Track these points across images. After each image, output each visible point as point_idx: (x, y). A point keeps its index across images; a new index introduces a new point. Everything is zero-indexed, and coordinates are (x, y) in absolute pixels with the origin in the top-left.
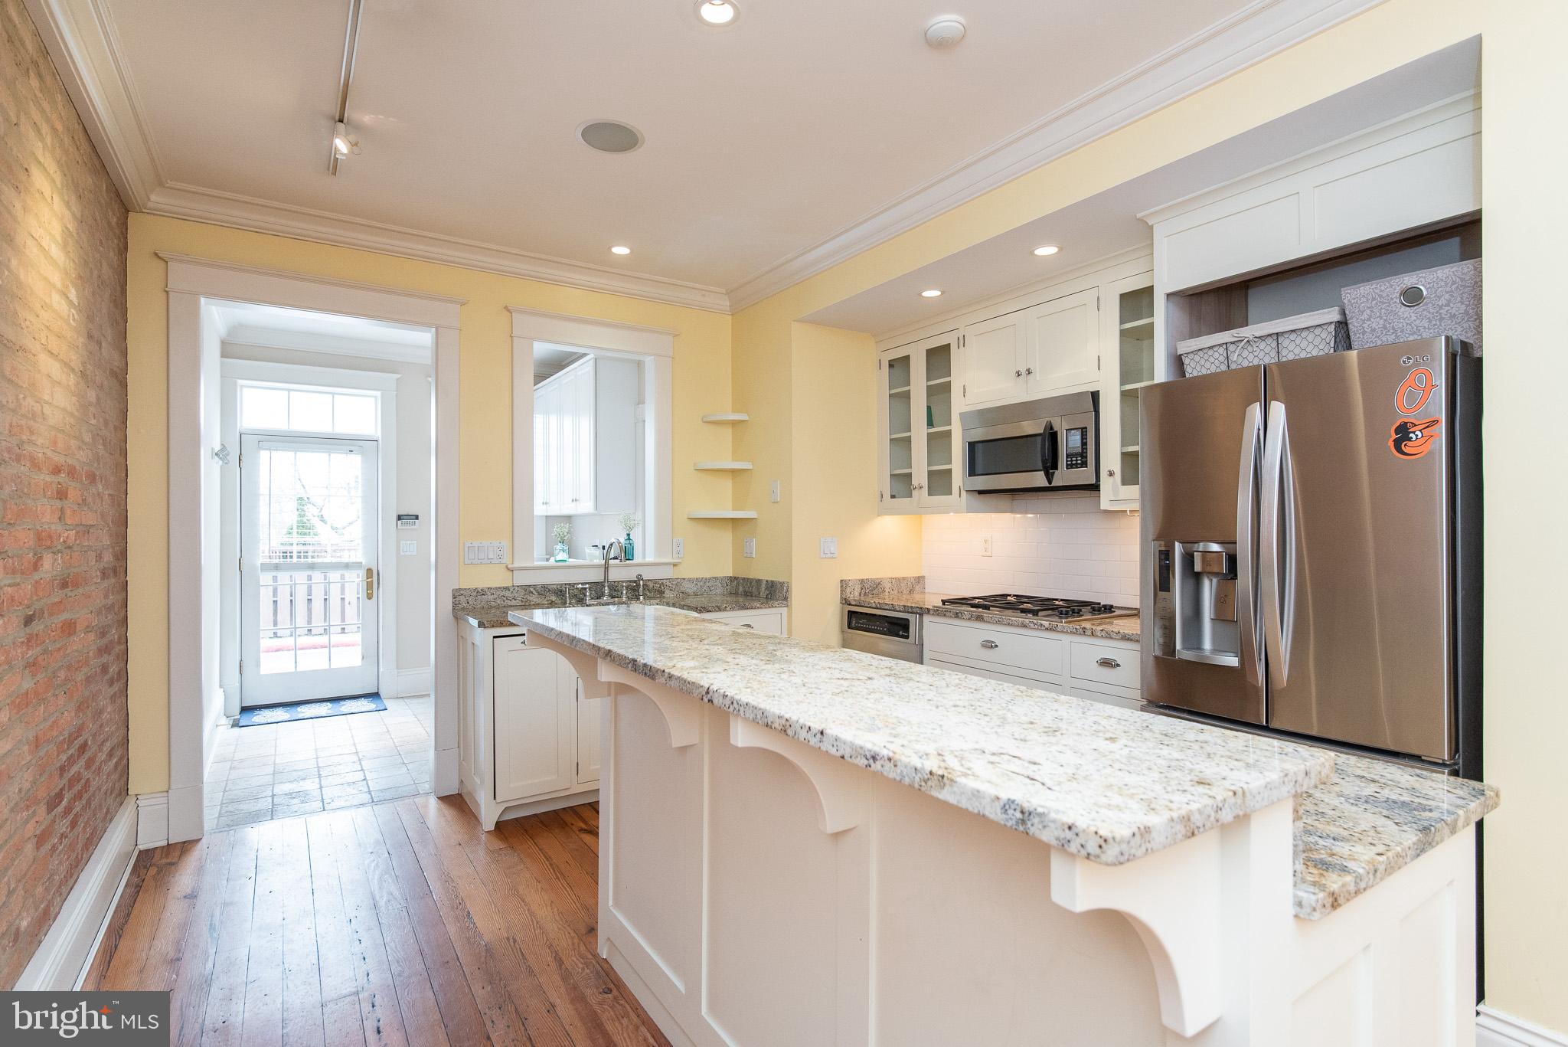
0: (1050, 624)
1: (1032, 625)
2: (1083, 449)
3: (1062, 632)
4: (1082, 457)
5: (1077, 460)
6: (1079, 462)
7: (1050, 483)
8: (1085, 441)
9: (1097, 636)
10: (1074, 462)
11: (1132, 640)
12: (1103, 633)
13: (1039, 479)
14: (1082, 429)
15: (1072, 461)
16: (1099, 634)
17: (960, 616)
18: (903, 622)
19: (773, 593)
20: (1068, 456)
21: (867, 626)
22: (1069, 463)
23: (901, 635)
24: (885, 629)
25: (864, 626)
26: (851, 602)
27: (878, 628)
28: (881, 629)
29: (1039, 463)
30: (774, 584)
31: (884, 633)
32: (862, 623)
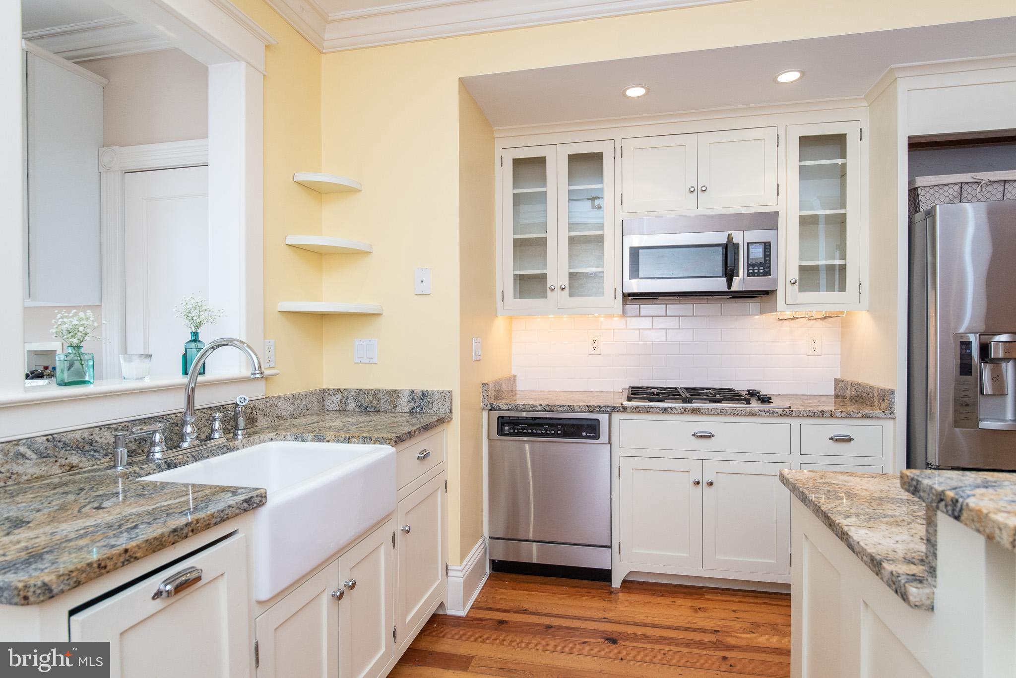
0: (783, 411)
1: (763, 413)
2: (765, 260)
3: (798, 416)
4: (767, 266)
5: (759, 269)
6: (761, 271)
7: (728, 288)
8: (768, 253)
9: (836, 417)
10: (756, 271)
11: (872, 417)
12: (843, 414)
13: (721, 283)
14: (765, 243)
15: (752, 269)
16: (838, 415)
18: (593, 423)
19: (426, 405)
20: (749, 265)
21: (530, 431)
22: (750, 271)
23: (585, 437)
24: (559, 432)
25: (525, 431)
26: (501, 407)
27: (548, 432)
28: (553, 432)
29: (720, 270)
30: (427, 394)
31: (559, 436)
32: (520, 429)
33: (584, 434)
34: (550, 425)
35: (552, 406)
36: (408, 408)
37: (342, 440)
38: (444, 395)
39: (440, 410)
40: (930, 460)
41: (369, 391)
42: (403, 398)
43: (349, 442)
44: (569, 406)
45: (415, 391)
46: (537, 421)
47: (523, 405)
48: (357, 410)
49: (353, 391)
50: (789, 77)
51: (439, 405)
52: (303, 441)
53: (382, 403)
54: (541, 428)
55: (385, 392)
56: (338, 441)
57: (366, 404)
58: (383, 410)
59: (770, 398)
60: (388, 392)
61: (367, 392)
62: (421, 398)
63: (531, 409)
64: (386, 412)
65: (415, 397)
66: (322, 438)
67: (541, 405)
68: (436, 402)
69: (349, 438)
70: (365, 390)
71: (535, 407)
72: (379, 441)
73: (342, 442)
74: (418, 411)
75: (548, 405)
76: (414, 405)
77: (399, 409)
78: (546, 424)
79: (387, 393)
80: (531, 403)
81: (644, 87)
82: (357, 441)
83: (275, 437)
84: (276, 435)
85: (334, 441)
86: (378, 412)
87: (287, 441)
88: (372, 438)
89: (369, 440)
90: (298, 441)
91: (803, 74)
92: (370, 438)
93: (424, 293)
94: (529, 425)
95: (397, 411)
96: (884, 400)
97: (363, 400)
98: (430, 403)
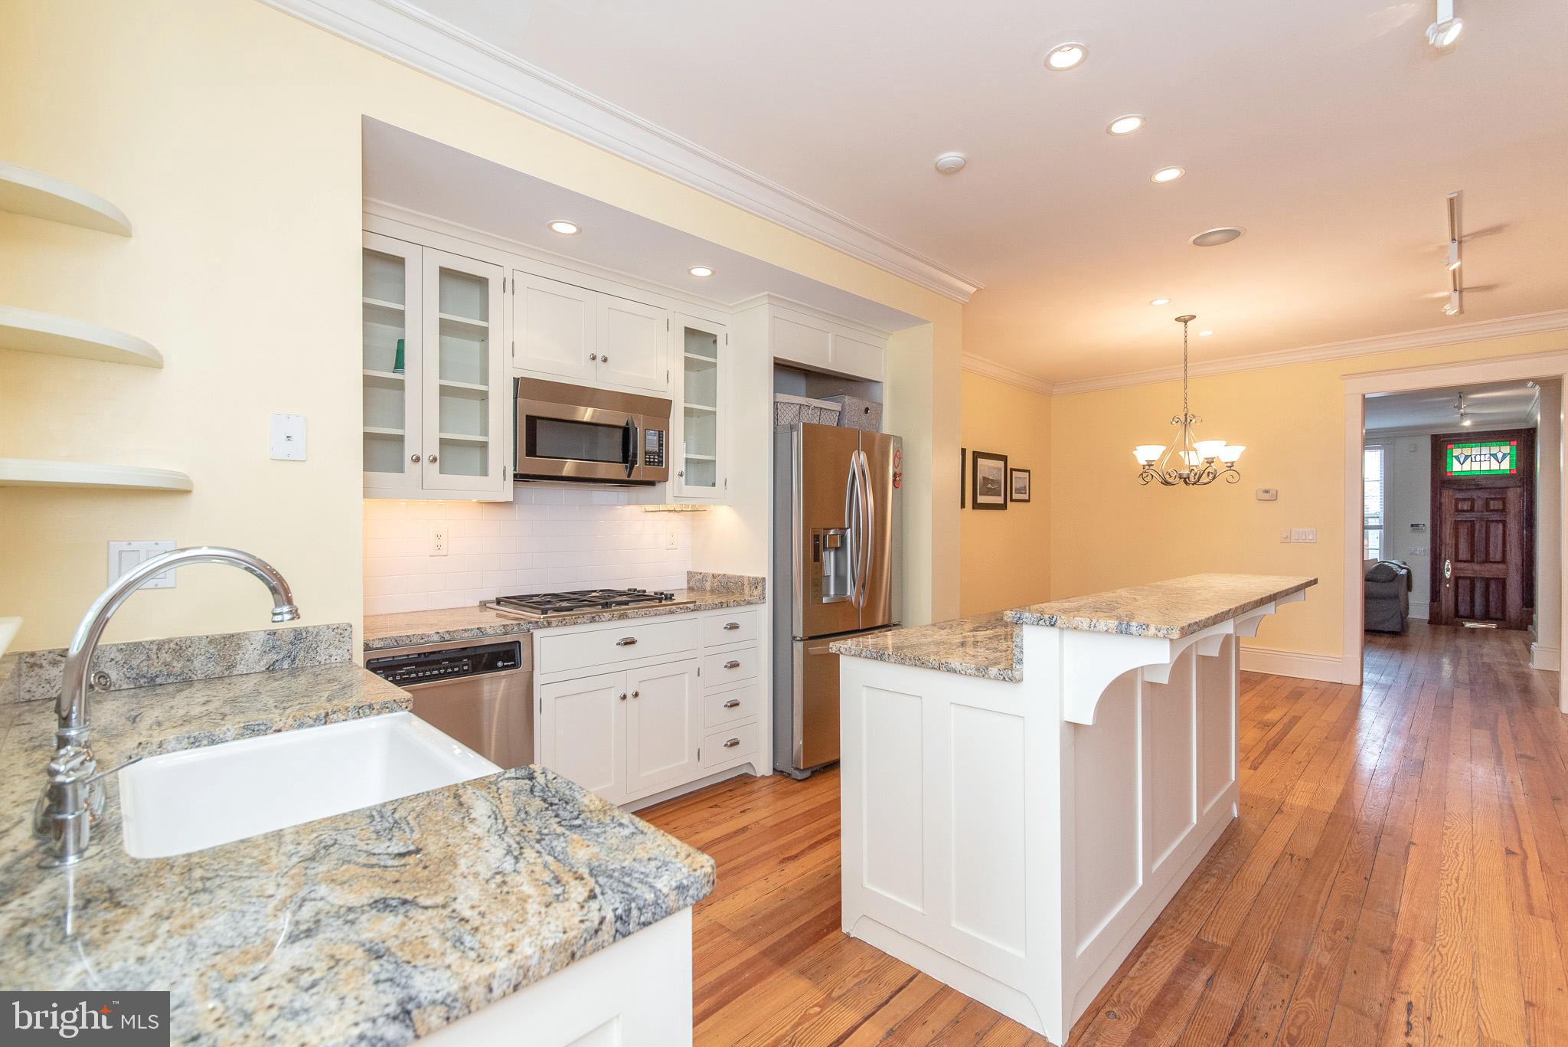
0: (694, 606)
2: (659, 449)
3: (705, 610)
4: (659, 456)
5: (654, 458)
6: (656, 460)
7: (629, 476)
8: (661, 442)
9: (730, 607)
10: (652, 460)
11: (752, 603)
12: (735, 603)
13: (618, 471)
14: (660, 431)
15: (650, 458)
16: (732, 604)
17: (597, 619)
18: (512, 647)
19: (302, 653)
20: (646, 453)
21: (421, 674)
22: (648, 460)
23: (501, 667)
24: (466, 668)
25: (413, 675)
26: (371, 645)
27: (450, 670)
28: (456, 669)
29: (619, 455)
30: (304, 634)
31: (466, 673)
32: (404, 674)
33: (500, 664)
34: (450, 660)
35: (454, 632)
36: (262, 663)
37: (311, 722)
38: (340, 631)
39: (333, 659)
40: (795, 633)
41: (160, 645)
42: (251, 648)
43: (325, 723)
44: (478, 629)
45: (280, 632)
46: (432, 658)
47: (408, 636)
48: (125, 686)
49: (114, 649)
50: (702, 272)
51: (332, 650)
52: (213, 742)
53: (197, 663)
54: (438, 666)
55: (205, 642)
56: (301, 726)
57: (153, 671)
58: (201, 676)
59: (673, 595)
60: (212, 641)
61: (155, 647)
62: (292, 643)
63: (422, 641)
64: (208, 679)
65: (278, 643)
66: (263, 727)
67: (438, 633)
68: (323, 646)
69: (327, 714)
70: (152, 643)
71: (429, 636)
72: (387, 708)
73: (311, 726)
74: (286, 666)
75: (448, 632)
76: (275, 657)
77: (241, 668)
78: (444, 660)
79: (210, 642)
80: (419, 632)
81: (575, 226)
82: (343, 717)
83: (136, 751)
84: (138, 747)
85: (292, 727)
86: (188, 682)
87: (168, 752)
88: (375, 706)
89: (367, 710)
90: (199, 746)
91: (713, 273)
92: (371, 707)
93: (290, 458)
94: (417, 664)
95: (235, 673)
96: (757, 588)
97: (145, 663)
98: (312, 649)
